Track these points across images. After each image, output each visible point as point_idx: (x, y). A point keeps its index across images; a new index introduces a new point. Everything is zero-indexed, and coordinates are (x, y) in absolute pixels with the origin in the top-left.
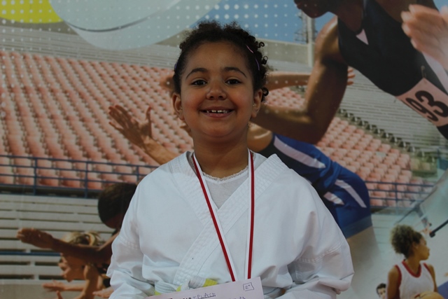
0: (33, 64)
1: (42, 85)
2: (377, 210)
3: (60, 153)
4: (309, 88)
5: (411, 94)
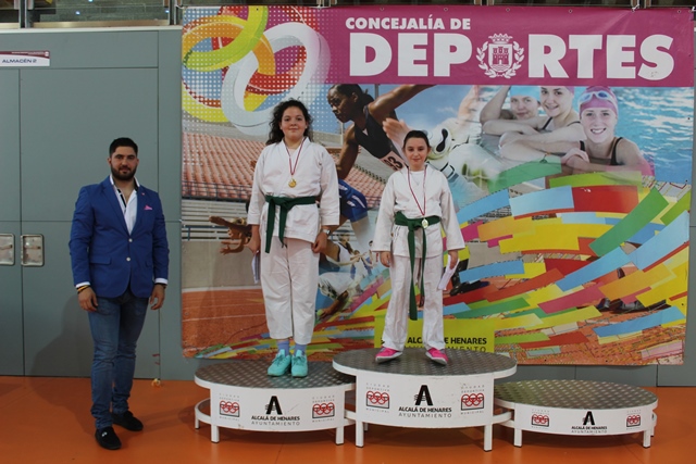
0: (215, 141)
1: (220, 151)
2: (370, 209)
3: (228, 182)
4: (341, 154)
5: (386, 158)
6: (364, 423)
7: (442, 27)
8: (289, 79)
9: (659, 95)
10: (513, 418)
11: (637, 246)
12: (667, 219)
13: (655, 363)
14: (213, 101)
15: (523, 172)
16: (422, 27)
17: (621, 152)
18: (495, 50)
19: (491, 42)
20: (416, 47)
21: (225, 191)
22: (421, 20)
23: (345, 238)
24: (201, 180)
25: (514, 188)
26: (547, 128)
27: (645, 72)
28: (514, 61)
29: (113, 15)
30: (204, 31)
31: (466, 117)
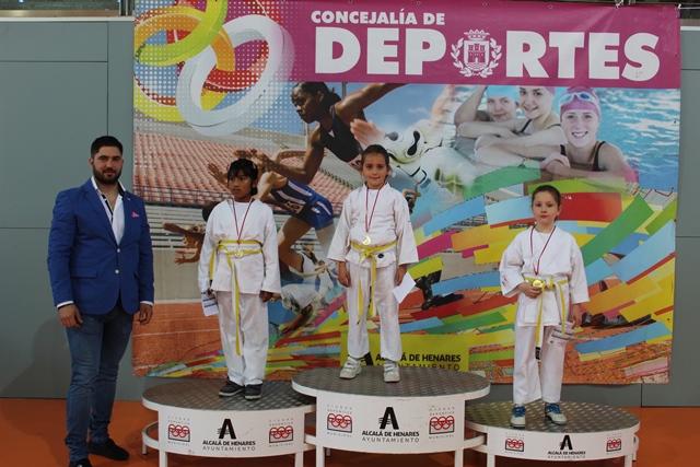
0: (170, 142)
1: (174, 152)
3: (184, 187)
4: (305, 157)
5: (354, 161)
6: (325, 449)
7: (415, 22)
8: (250, 76)
9: (644, 97)
10: (485, 443)
11: (620, 257)
12: (652, 229)
13: (639, 381)
14: (167, 99)
15: (501, 177)
16: (393, 21)
17: (603, 157)
18: (471, 47)
19: (466, 38)
20: (386, 43)
21: (179, 196)
22: (392, 15)
23: (309, 247)
24: (154, 184)
25: (491, 195)
26: (525, 131)
27: (630, 73)
28: (491, 59)
29: (60, 4)
30: (158, 22)
31: (439, 118)
